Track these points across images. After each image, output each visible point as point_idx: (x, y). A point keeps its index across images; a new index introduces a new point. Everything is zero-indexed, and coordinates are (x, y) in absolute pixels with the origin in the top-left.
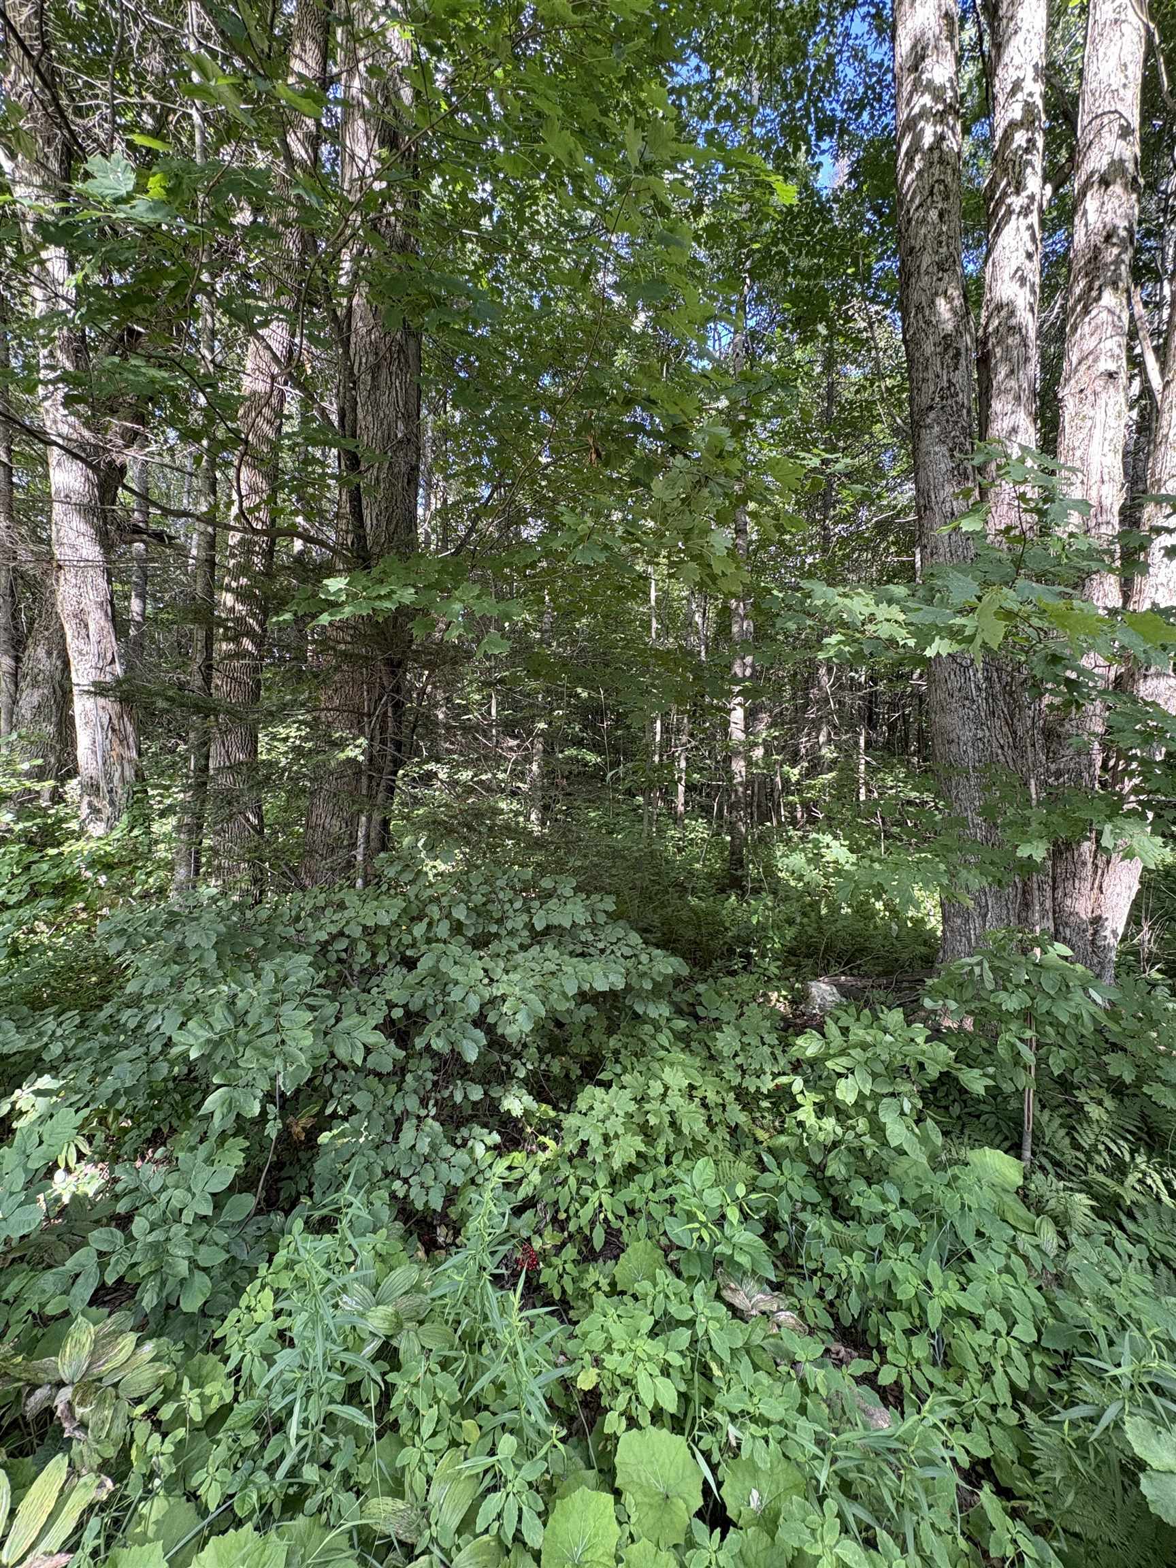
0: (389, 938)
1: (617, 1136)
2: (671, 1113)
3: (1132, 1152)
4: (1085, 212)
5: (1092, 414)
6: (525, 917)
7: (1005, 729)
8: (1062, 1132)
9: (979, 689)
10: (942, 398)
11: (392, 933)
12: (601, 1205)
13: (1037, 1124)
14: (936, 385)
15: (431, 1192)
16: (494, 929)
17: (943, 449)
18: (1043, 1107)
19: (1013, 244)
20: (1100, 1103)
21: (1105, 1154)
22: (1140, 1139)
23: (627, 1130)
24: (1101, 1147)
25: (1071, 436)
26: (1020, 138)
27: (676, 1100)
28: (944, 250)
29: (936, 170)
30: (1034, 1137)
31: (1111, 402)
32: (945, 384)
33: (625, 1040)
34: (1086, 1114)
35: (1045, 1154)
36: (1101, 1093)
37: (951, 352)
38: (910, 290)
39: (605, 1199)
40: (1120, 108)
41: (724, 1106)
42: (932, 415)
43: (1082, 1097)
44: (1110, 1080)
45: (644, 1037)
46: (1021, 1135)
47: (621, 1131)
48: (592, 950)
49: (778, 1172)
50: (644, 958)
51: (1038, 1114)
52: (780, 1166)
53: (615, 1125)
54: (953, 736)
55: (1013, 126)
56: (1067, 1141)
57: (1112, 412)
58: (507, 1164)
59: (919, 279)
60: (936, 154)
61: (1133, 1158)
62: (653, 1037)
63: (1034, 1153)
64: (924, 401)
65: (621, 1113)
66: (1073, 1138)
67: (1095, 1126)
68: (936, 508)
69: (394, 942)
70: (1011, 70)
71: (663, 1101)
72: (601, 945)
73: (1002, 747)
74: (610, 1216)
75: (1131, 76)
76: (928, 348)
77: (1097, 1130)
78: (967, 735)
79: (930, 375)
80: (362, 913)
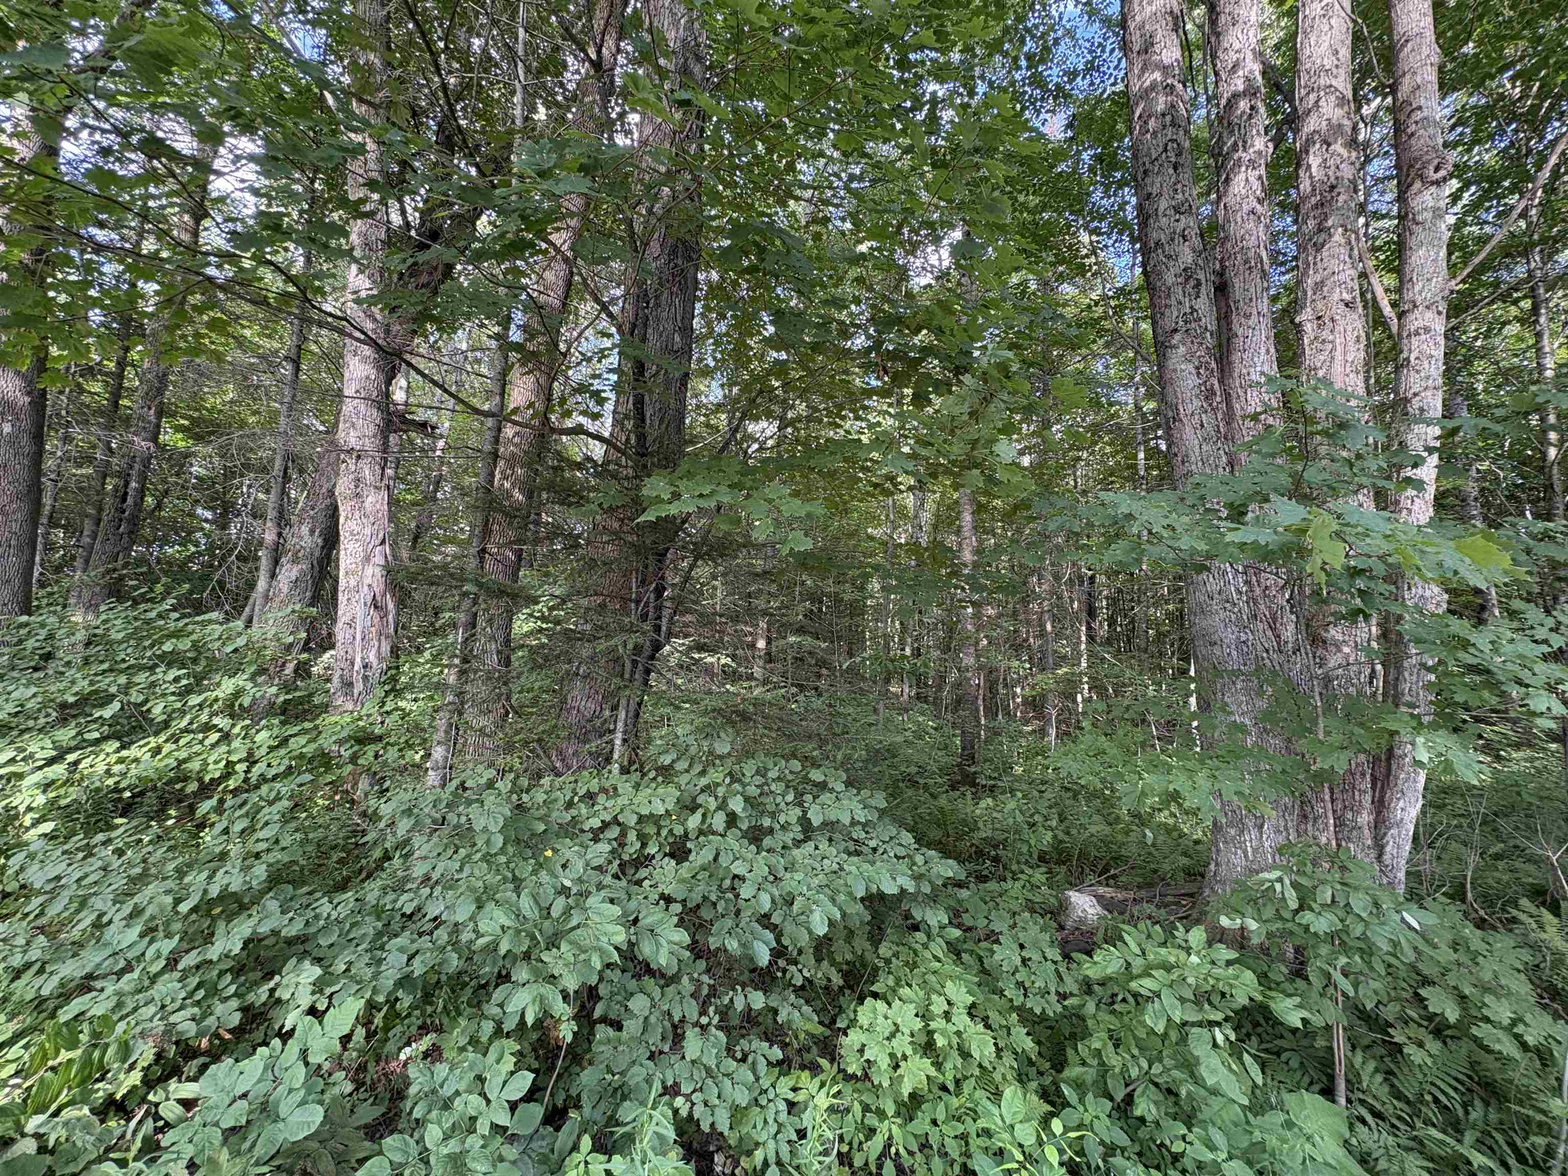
0: (659, 828)
1: (905, 1057)
2: (958, 1033)
3: (1465, 1106)
4: (1309, 167)
5: (1331, 338)
6: (798, 812)
7: (1269, 633)
8: (1379, 1078)
9: (1240, 593)
10: (1186, 322)
11: (662, 823)
12: (890, 1138)
13: (1350, 1065)
14: (1179, 310)
15: (717, 1110)
16: (767, 822)
17: (1191, 368)
18: (1354, 1047)
19: (1243, 192)
20: (1421, 1045)
21: (1433, 1106)
22: (1470, 1090)
23: (915, 1052)
24: (1428, 1098)
25: (1312, 356)
26: (1243, 105)
27: (961, 1019)
28: (1180, 196)
29: (1169, 132)
30: (1348, 1081)
31: (1350, 328)
32: (1188, 310)
33: (895, 948)
34: (1406, 1058)
35: (1362, 1102)
36: (1422, 1034)
37: (1192, 283)
38: (1149, 229)
39: (895, 1129)
40: (1334, 83)
41: (1009, 1029)
42: (1177, 337)
43: (1399, 1038)
44: (1431, 1017)
45: (918, 947)
46: (1332, 1078)
47: (909, 1052)
48: (865, 849)
49: (1081, 1109)
50: (919, 859)
51: (1349, 1054)
52: (1081, 1101)
53: (902, 1045)
54: (1215, 638)
55: (1236, 96)
56: (1386, 1089)
57: (1351, 337)
58: (791, 1083)
59: (1157, 220)
60: (1168, 118)
61: (1467, 1113)
62: (925, 946)
63: (1349, 1101)
64: (1169, 324)
65: (907, 1031)
66: (1392, 1086)
67: (1417, 1071)
68: (1185, 420)
69: (664, 832)
70: (1231, 53)
71: (948, 1020)
72: (872, 844)
73: (1267, 651)
74: (902, 1151)
75: (1343, 60)
76: (1169, 278)
77: (1420, 1076)
78: (1230, 636)
79: (1173, 302)
80: (636, 801)
